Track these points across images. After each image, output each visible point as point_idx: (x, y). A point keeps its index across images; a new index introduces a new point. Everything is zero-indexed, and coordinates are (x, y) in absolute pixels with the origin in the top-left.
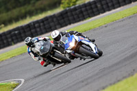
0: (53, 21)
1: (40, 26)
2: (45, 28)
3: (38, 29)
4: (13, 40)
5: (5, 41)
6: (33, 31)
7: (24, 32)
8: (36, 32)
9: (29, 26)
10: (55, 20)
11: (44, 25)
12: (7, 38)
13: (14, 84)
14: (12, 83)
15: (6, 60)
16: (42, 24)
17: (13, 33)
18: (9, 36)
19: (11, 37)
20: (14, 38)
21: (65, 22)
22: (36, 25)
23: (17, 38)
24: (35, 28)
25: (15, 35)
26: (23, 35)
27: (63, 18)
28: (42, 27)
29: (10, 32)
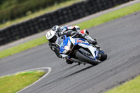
0: (81, 8)
1: (68, 14)
2: (73, 16)
3: (66, 17)
4: (40, 28)
5: (32, 29)
6: (61, 18)
7: (52, 19)
8: (64, 19)
9: (56, 13)
10: (83, 7)
11: (72, 12)
12: (34, 26)
13: (40, 73)
14: (39, 71)
15: (33, 48)
16: (70, 11)
17: (40, 20)
18: (36, 23)
19: (39, 24)
20: (41, 25)
21: (93, 9)
22: (64, 12)
23: (44, 26)
24: (63, 15)
25: (42, 22)
26: (50, 22)
27: (92, 5)
28: (70, 15)
29: (37, 19)
